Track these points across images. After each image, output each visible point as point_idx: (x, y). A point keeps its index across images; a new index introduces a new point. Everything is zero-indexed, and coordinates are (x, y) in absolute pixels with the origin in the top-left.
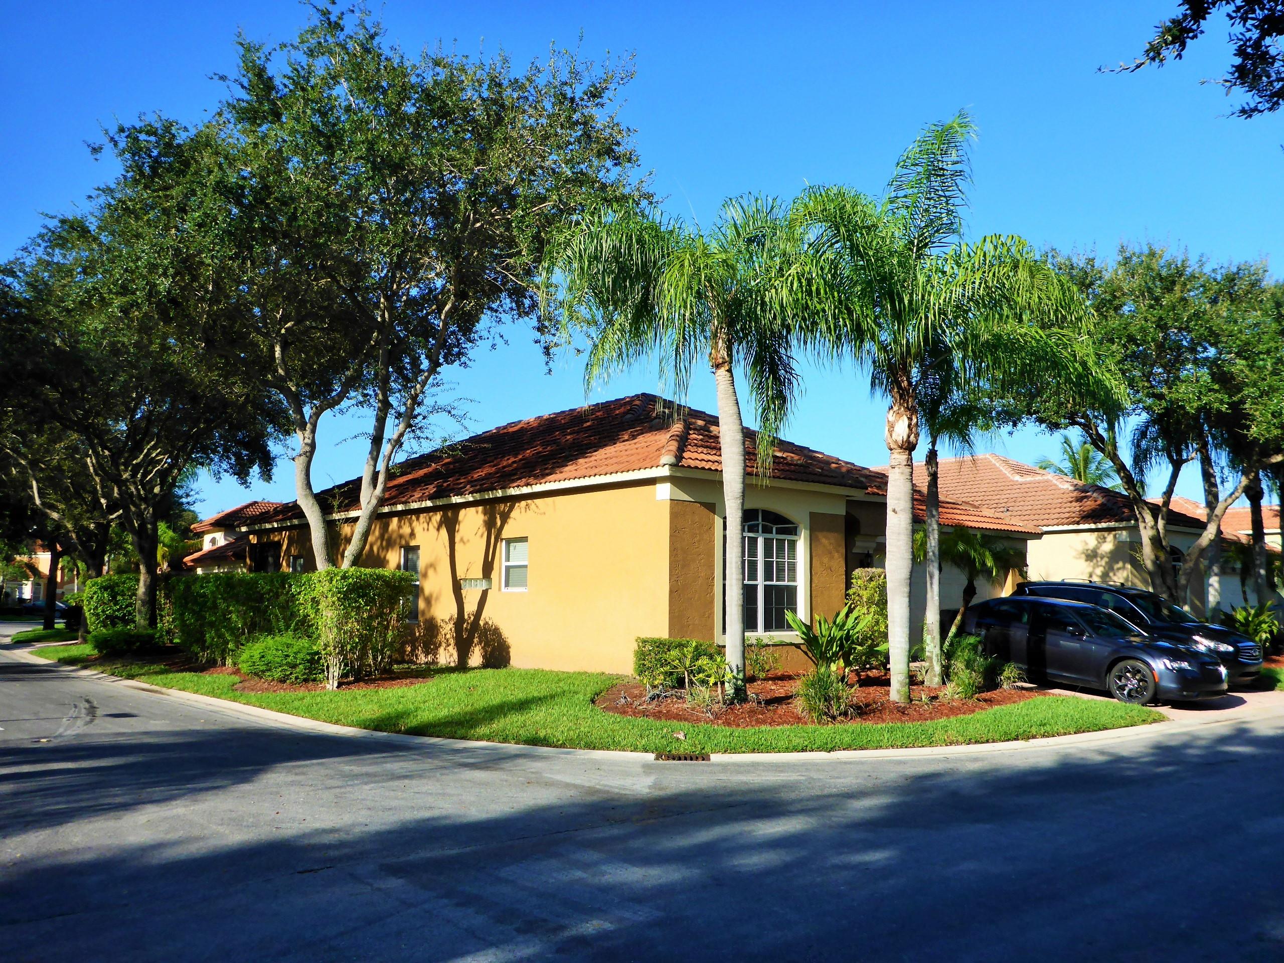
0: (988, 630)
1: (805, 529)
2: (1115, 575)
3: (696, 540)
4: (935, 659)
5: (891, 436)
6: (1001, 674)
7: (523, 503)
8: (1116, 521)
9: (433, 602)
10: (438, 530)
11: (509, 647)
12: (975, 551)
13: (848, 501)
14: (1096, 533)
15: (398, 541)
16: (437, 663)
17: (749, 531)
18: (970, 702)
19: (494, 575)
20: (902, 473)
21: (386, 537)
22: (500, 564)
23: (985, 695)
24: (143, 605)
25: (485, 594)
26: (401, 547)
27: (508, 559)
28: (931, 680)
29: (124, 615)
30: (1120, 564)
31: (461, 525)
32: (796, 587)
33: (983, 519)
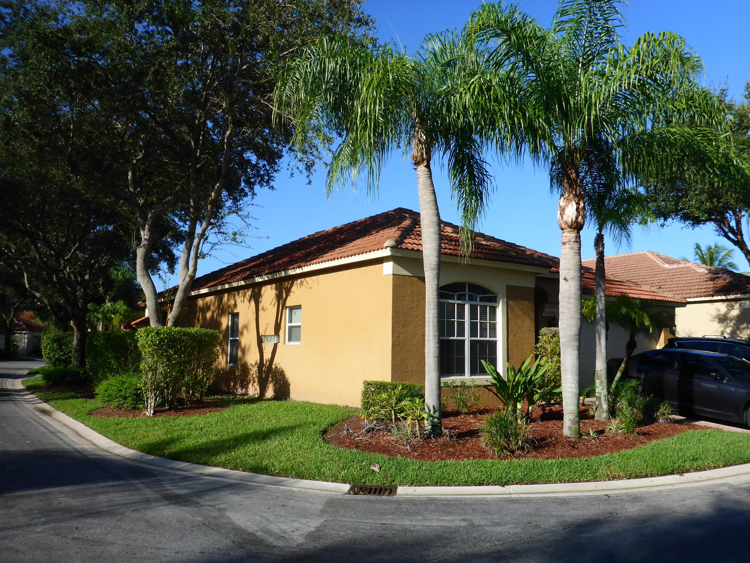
0: (646, 374)
1: (503, 298)
2: (741, 333)
3: (414, 305)
4: (603, 398)
5: (562, 218)
6: (657, 411)
7: (299, 281)
8: (741, 294)
9: (246, 352)
10: (250, 301)
11: (289, 385)
12: (635, 313)
13: (536, 278)
14: (726, 303)
15: (227, 310)
16: (248, 394)
17: (458, 300)
18: (631, 437)
19: (281, 333)
20: (572, 248)
21: (221, 307)
22: (286, 325)
23: (645, 429)
24: (76, 352)
25: (276, 346)
26: (229, 314)
27: (290, 321)
28: (600, 416)
29: (67, 358)
30: (745, 325)
31: (263, 298)
32: (496, 341)
33: (642, 293)
